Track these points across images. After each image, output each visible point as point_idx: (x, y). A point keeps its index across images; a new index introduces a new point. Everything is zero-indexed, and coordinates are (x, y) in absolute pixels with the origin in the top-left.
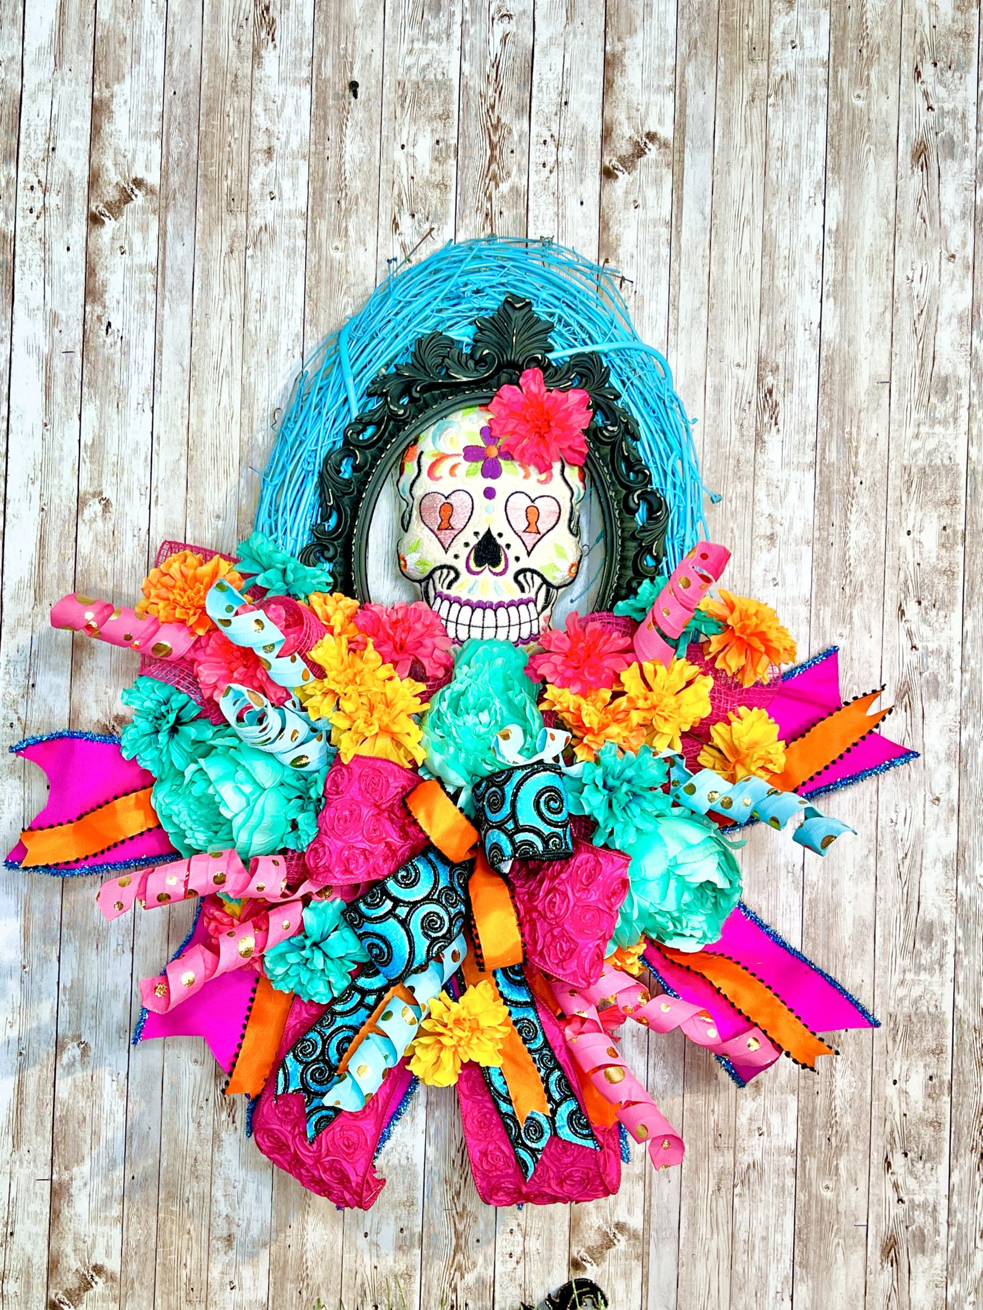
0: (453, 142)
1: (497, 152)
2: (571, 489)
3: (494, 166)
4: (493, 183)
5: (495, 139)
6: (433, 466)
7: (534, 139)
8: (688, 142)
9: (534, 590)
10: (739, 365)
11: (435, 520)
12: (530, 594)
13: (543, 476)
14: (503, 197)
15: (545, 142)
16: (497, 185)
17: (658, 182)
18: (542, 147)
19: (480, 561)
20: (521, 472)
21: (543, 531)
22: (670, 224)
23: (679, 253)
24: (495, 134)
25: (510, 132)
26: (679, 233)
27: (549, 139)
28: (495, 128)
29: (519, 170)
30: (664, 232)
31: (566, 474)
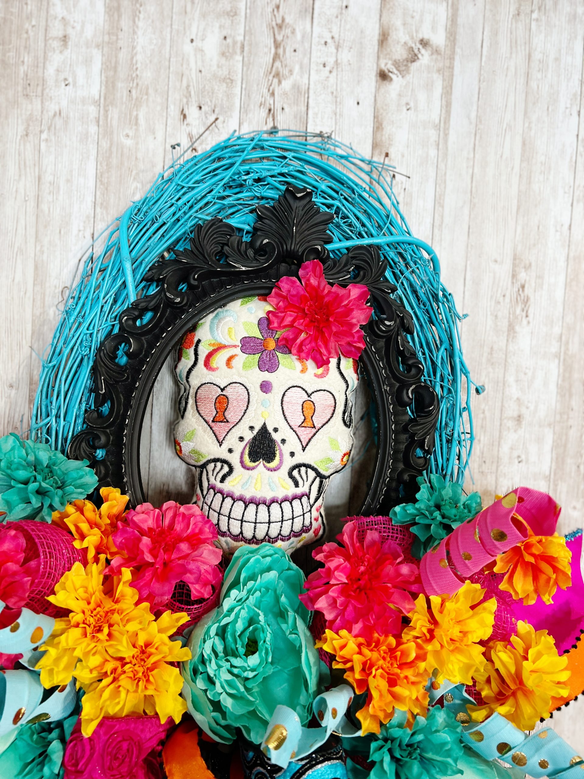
0: (240, 38)
1: (281, 51)
2: (346, 382)
3: (278, 64)
4: (276, 81)
5: (279, 38)
6: (210, 356)
7: (315, 40)
8: (458, 50)
9: (307, 484)
10: (496, 261)
11: (210, 412)
12: (303, 489)
13: (321, 371)
14: (285, 94)
15: (326, 43)
16: (280, 82)
17: (429, 86)
18: (323, 48)
19: (255, 455)
20: (298, 365)
21: (318, 425)
22: (437, 127)
23: (446, 155)
24: (279, 34)
25: (293, 32)
26: (446, 135)
27: (329, 41)
28: (280, 27)
29: (301, 67)
30: (433, 134)
31: (341, 367)
